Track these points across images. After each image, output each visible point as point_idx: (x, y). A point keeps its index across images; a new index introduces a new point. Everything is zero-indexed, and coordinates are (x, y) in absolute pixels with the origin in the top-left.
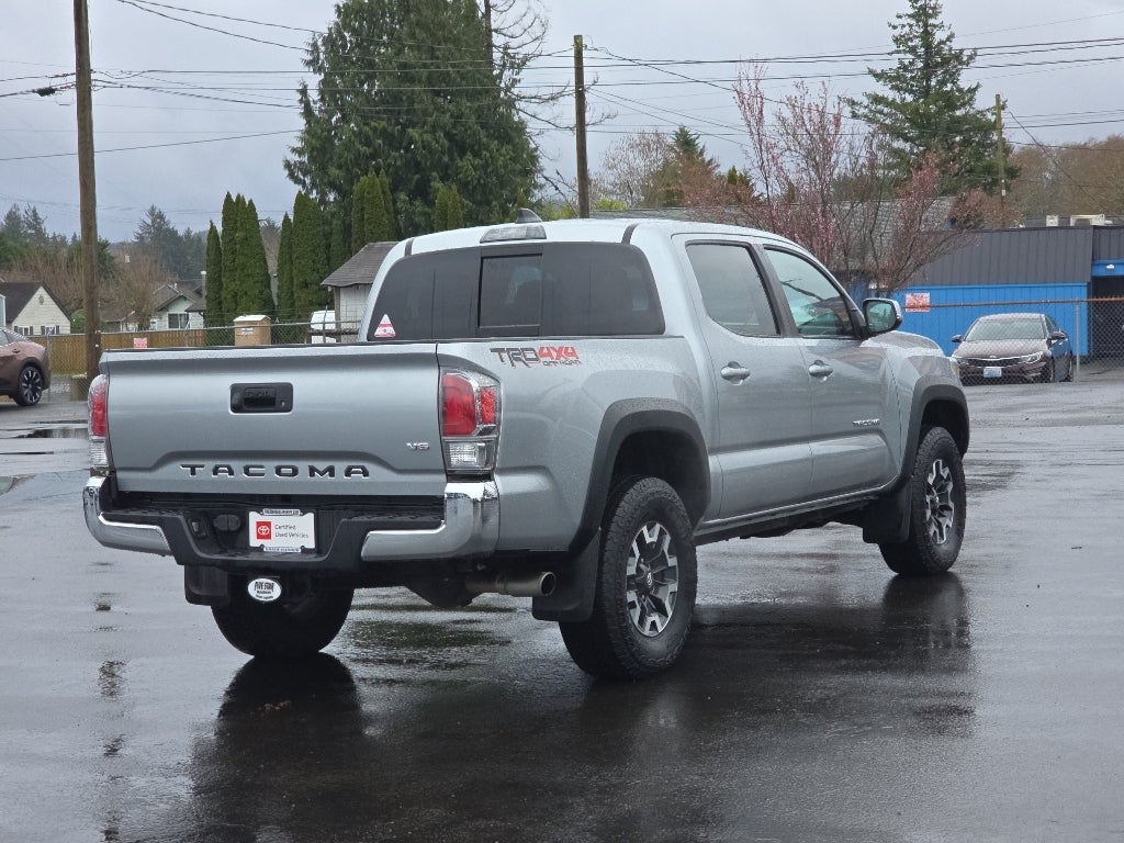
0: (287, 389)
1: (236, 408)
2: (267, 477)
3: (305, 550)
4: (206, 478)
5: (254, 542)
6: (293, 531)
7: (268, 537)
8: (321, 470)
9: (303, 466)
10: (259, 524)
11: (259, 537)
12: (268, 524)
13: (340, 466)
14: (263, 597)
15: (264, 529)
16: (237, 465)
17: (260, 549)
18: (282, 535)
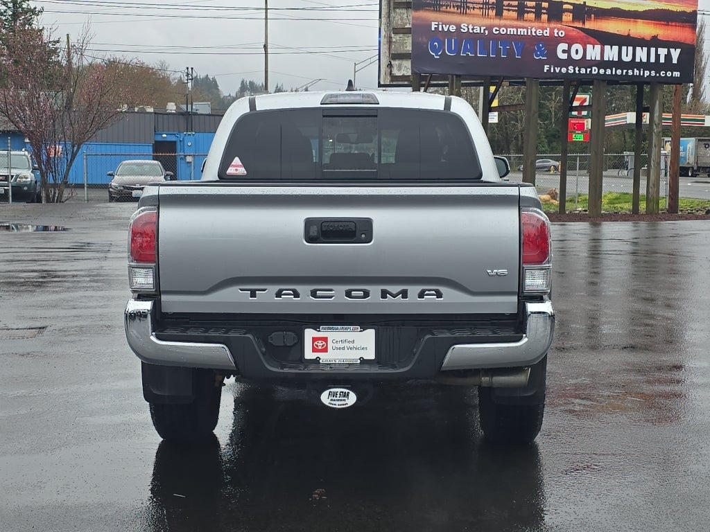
0: (368, 223)
1: (310, 239)
2: (337, 298)
3: (364, 362)
4: (268, 299)
5: (309, 354)
6: (351, 345)
7: (325, 350)
8: (394, 293)
9: (375, 290)
10: (314, 339)
11: (314, 350)
12: (325, 339)
13: (414, 290)
14: (337, 405)
15: (320, 344)
16: (304, 290)
17: (317, 361)
18: (340, 349)
